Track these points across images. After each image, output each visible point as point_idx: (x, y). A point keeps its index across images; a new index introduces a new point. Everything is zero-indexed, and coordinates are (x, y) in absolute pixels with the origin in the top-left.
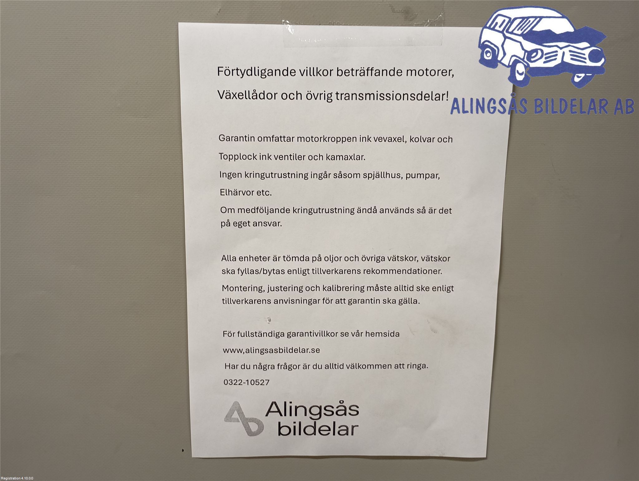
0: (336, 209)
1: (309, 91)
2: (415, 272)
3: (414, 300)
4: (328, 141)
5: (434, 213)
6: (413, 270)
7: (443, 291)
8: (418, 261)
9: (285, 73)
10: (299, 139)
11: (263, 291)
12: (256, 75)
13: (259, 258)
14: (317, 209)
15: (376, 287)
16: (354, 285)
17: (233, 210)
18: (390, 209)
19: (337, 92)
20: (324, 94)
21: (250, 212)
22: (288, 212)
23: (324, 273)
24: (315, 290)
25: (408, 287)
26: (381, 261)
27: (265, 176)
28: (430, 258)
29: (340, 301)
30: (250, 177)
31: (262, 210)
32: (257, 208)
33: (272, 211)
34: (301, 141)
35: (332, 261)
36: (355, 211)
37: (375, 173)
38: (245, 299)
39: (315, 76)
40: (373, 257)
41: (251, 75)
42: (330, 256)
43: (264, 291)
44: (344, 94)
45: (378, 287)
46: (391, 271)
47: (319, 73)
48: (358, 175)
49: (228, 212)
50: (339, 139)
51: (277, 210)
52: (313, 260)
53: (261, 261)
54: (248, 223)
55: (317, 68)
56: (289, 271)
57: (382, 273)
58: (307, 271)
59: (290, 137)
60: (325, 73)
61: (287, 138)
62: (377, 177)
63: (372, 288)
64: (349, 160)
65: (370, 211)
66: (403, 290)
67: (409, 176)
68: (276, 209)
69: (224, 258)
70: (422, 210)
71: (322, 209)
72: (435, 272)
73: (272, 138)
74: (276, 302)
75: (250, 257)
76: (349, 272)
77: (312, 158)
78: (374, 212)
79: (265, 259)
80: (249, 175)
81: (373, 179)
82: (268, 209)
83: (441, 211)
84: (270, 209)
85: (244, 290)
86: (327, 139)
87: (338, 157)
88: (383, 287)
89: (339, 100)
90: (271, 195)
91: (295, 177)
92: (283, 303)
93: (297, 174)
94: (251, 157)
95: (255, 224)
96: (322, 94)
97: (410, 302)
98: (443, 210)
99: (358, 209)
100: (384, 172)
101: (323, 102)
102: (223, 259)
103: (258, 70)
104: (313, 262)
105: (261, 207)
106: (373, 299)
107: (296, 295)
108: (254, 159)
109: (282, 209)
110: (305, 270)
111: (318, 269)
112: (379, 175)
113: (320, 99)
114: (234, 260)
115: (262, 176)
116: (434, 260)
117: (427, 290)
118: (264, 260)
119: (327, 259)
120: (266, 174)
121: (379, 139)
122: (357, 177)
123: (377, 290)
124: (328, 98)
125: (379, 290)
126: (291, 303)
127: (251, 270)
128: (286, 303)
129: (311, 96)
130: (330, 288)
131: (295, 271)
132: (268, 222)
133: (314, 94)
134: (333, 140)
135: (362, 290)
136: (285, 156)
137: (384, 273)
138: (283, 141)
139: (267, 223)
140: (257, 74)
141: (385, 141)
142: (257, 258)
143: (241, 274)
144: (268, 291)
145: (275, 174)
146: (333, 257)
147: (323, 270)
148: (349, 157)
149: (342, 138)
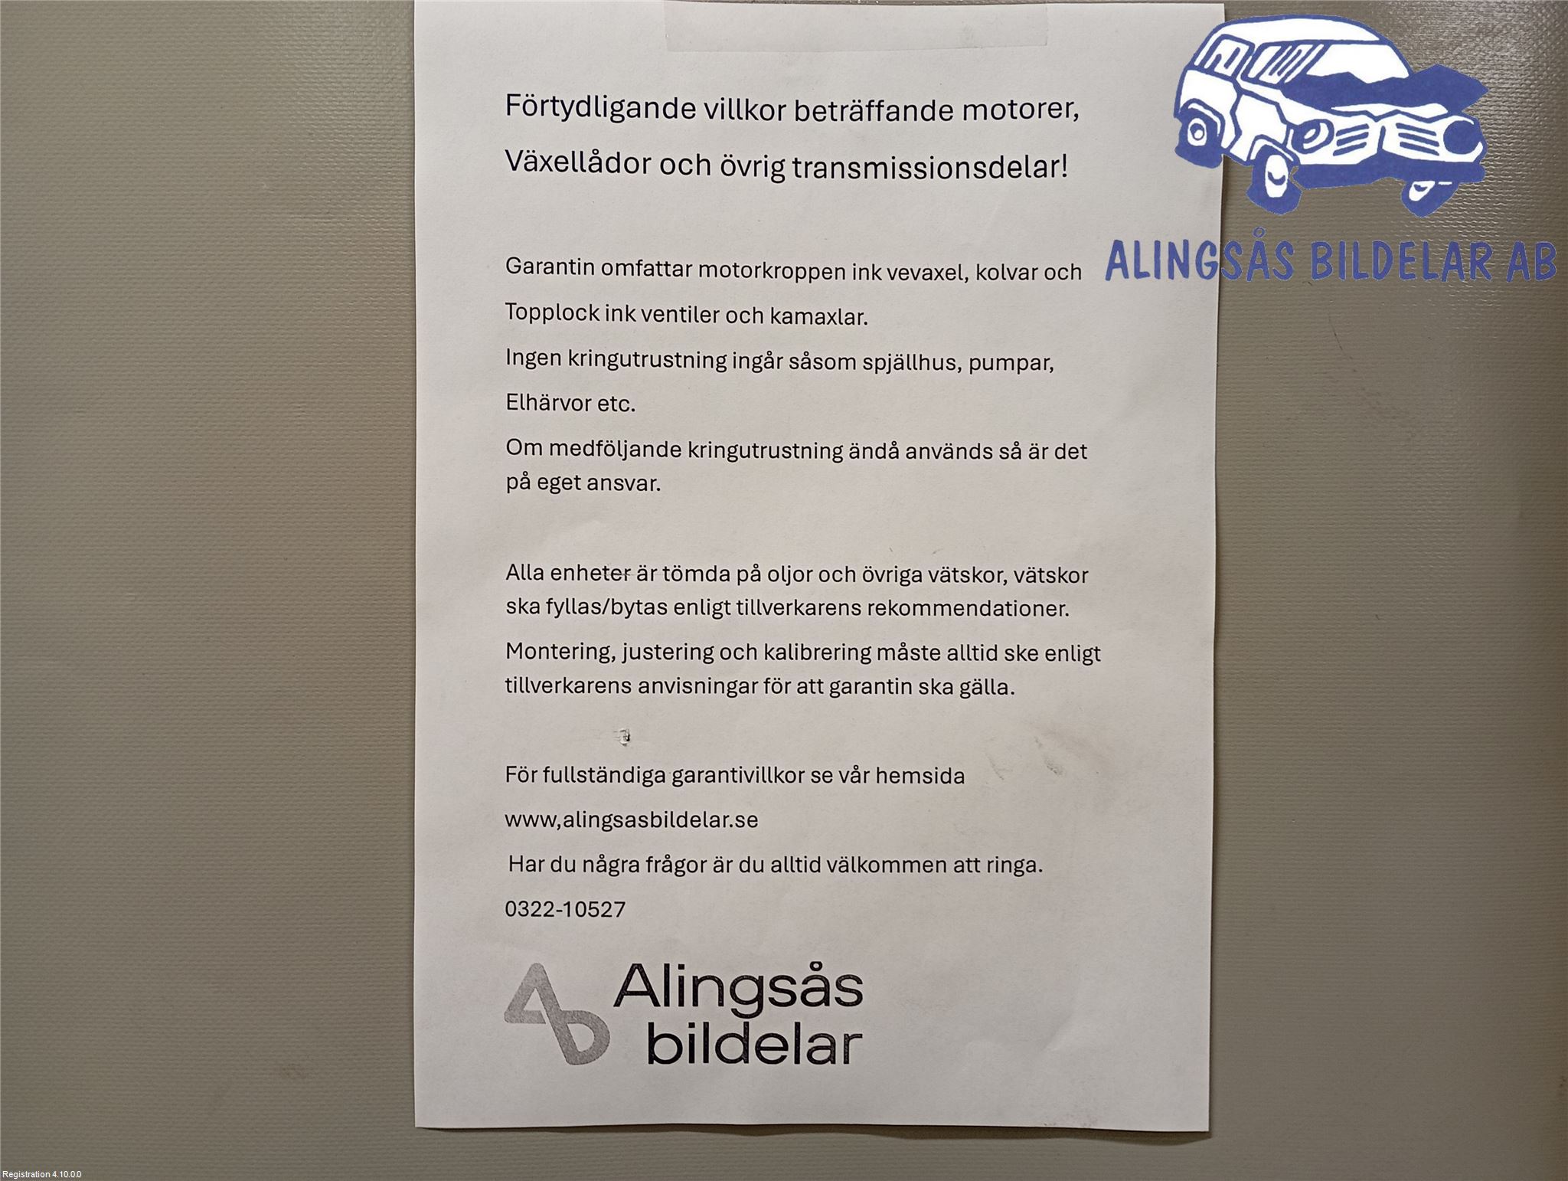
0: (796, 447)
1: (728, 156)
2: (1001, 610)
3: (999, 685)
4: (776, 277)
5: (1044, 458)
6: (995, 607)
7: (1075, 660)
8: (1006, 581)
9: (670, 110)
10: (705, 269)
11: (611, 659)
12: (600, 116)
13: (603, 572)
14: (749, 447)
15: (899, 651)
16: (844, 645)
17: (537, 448)
18: (933, 448)
19: (796, 159)
20: (763, 163)
21: (580, 453)
22: (676, 453)
23: (767, 613)
24: (746, 657)
25: (982, 650)
26: (911, 581)
27: (618, 362)
28: (1038, 574)
29: (809, 686)
30: (582, 364)
31: (611, 447)
32: (600, 442)
33: (637, 451)
34: (708, 276)
35: (787, 582)
36: (845, 454)
37: (893, 358)
38: (565, 678)
39: (741, 119)
40: (892, 571)
41: (588, 114)
42: (783, 567)
43: (614, 658)
44: (814, 164)
45: (906, 650)
46: (939, 608)
47: (750, 112)
48: (851, 362)
49: (526, 454)
50: (801, 271)
51: (649, 449)
52: (739, 579)
53: (608, 580)
54: (574, 481)
55: (747, 100)
56: (678, 606)
57: (914, 614)
58: (724, 606)
59: (681, 267)
60: (767, 112)
61: (674, 267)
62: (897, 367)
63: (890, 652)
64: (828, 324)
65: (881, 453)
66: (970, 659)
67: (977, 364)
68: (645, 447)
69: (513, 572)
70: (1013, 450)
71: (763, 448)
72: (1050, 610)
73: (636, 267)
74: (645, 688)
75: (579, 571)
76: (831, 609)
77: (735, 317)
78: (893, 455)
79: (616, 574)
80: (578, 359)
81: (887, 373)
82: (626, 446)
83: (1060, 453)
84: (632, 447)
85: (563, 654)
86: (772, 272)
87: (800, 316)
88: (919, 651)
89: (800, 177)
90: (633, 410)
91: (693, 366)
92: (662, 692)
93: (699, 357)
94: (584, 314)
95: (594, 485)
96: (760, 162)
97: (989, 691)
98: (1064, 449)
99: (851, 450)
100: (914, 355)
101: (763, 181)
102: (510, 574)
103: (605, 103)
104: (739, 584)
105: (607, 441)
106: (895, 681)
107: (693, 670)
108: (591, 319)
109: (663, 446)
110: (720, 604)
111: (752, 600)
112: (902, 363)
113: (755, 175)
114: (538, 577)
115: (612, 363)
116: (1047, 580)
117: (1031, 657)
118: (616, 577)
119: (775, 576)
120: (622, 356)
121: (900, 274)
122: (847, 368)
123: (903, 656)
124: (773, 173)
125: (909, 657)
126: (684, 691)
127: (580, 605)
128: (670, 692)
129: (732, 166)
130: (782, 651)
131: (693, 607)
132: (626, 480)
133: (739, 162)
134: (788, 273)
135: (865, 659)
136: (669, 312)
137: (922, 614)
138: (664, 275)
139: (622, 481)
140: (601, 111)
141: (915, 279)
142: (597, 572)
143: (557, 614)
144: (623, 660)
145: (644, 357)
146: (789, 571)
147: (763, 604)
148: (828, 318)
149: (811, 269)
